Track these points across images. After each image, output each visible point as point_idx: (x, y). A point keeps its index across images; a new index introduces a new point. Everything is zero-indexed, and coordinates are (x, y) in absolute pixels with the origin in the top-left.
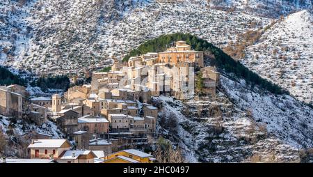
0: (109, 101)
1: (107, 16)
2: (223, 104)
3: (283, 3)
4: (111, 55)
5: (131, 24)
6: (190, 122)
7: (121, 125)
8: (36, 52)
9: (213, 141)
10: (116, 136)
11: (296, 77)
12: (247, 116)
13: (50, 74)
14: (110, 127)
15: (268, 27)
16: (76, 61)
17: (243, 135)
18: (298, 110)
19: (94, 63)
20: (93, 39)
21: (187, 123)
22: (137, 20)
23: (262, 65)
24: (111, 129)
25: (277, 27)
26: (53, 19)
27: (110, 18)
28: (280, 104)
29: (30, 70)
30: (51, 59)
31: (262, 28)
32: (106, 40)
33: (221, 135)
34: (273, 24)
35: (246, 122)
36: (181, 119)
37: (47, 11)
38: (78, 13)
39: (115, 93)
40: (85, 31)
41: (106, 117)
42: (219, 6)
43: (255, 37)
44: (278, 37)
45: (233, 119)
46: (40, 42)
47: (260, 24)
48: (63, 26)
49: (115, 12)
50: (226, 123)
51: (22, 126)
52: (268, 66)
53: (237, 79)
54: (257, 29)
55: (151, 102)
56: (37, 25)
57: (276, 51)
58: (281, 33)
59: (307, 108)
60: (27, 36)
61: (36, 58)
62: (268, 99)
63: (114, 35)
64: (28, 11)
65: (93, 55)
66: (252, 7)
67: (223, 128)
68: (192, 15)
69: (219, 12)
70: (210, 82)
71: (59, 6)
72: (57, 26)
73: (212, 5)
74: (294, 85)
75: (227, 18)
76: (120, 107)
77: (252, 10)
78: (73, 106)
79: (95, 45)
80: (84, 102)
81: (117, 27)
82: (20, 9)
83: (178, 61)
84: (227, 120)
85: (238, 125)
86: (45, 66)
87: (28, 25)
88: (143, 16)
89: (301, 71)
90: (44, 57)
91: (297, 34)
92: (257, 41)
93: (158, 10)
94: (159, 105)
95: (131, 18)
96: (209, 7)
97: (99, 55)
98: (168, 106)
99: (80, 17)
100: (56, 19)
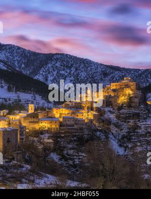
7: (69, 123)
24: (63, 125)
36: (115, 121)
45: (146, 121)
67: (139, 126)
70: (135, 99)
83: (121, 88)
84: (142, 122)
85: (148, 125)
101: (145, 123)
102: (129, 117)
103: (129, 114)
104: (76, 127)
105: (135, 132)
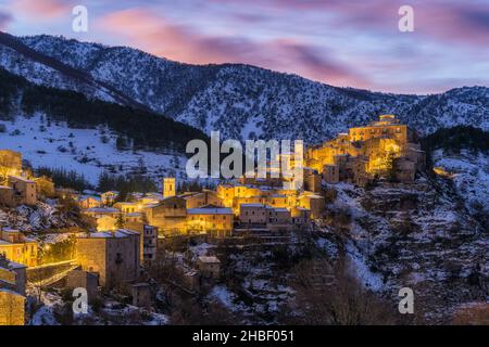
2: (422, 192)
6: (371, 216)
7: (254, 219)
9: (398, 243)
12: (456, 209)
14: (240, 220)
17: (441, 235)
21: (366, 217)
33: (411, 235)
35: (451, 218)
45: (432, 214)
50: (421, 218)
84: (424, 215)
85: (438, 221)
98: (345, 196)
101: (430, 218)
102: (393, 205)
103: (393, 196)
104: (270, 227)
105: (406, 239)
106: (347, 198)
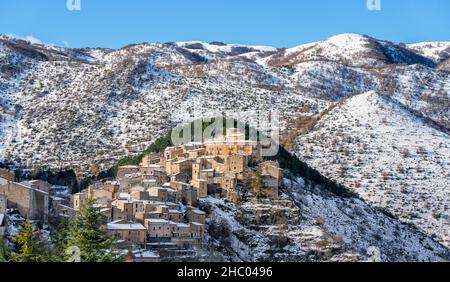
0: (145, 202)
1: (119, 93)
2: (287, 208)
3: (343, 82)
4: (124, 144)
5: (150, 104)
6: (247, 230)
7: (161, 234)
8: (26, 138)
9: (276, 255)
10: (155, 247)
11: (361, 176)
12: (318, 224)
13: (45, 167)
14: (148, 235)
15: (326, 112)
16: (79, 150)
17: (314, 248)
18: (370, 218)
19: (102, 153)
20: (101, 122)
21: (242, 231)
22: (158, 99)
23: (318, 160)
24: (149, 239)
25: (336, 111)
26: (49, 96)
27: (124, 96)
28: (348, 210)
29: (19, 160)
30: (46, 147)
31: (317, 113)
32: (117, 124)
33: (286, 248)
34: (331, 108)
35: (317, 232)
36: (235, 226)
37: (42, 86)
38: (82, 88)
39: (153, 192)
40: (90, 112)
41: (142, 223)
42: (262, 83)
43: (309, 124)
44: (338, 124)
45: (300, 228)
46: (32, 125)
47: (315, 107)
48: (63, 105)
49: (129, 88)
50: (291, 233)
51: (49, 232)
52: (326, 161)
53: (293, 177)
54: (310, 114)
55: (196, 204)
56: (29, 103)
57: (335, 142)
58: (342, 120)
59: (381, 215)
60: (16, 117)
61: (26, 145)
62: (332, 203)
63: (129, 117)
64: (17, 85)
65: (100, 142)
66: (304, 85)
67: (288, 239)
68: (228, 94)
69: (263, 91)
70: (271, 181)
71: (57, 79)
72: (55, 105)
73: (253, 82)
74: (358, 186)
75: (272, 99)
76: (159, 210)
77: (305, 90)
78: (99, 208)
79: (104, 131)
80: (113, 204)
81: (132, 107)
82: (7, 82)
83: (230, 154)
84: (293, 229)
85: (306, 235)
86: (39, 156)
87: (17, 103)
88: (166, 94)
89: (367, 168)
90: (37, 144)
91: (363, 122)
92: (312, 129)
93: (185, 87)
94: (207, 209)
95: (151, 97)
96: (249, 84)
97: (108, 143)
98: (218, 210)
99: (84, 93)
100: (53, 96)
101: (298, 232)
102: (264, 220)
103: (264, 212)
104: (174, 241)
105: (282, 251)
106: (220, 212)
